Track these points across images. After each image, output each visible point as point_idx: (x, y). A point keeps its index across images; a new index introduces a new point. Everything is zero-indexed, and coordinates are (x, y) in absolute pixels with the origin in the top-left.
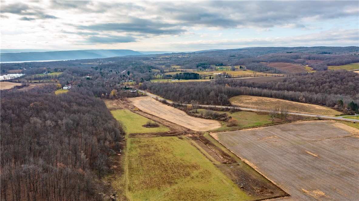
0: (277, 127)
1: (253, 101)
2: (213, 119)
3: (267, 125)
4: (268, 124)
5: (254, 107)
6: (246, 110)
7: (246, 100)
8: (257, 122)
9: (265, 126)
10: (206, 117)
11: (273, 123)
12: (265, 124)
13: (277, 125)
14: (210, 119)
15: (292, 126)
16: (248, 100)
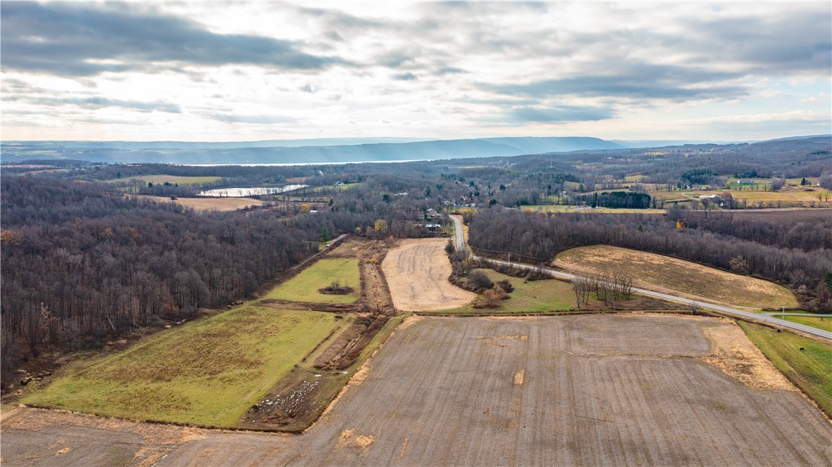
2: (473, 291)
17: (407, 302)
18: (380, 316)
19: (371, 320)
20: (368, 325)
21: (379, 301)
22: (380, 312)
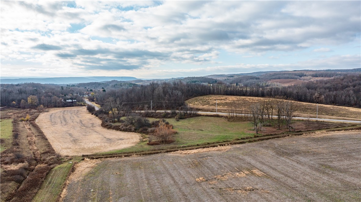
0: (264, 145)
1: (227, 101)
2: (135, 131)
3: (241, 141)
4: (244, 139)
5: (226, 110)
6: (209, 114)
7: (215, 100)
8: (222, 135)
9: (235, 143)
10: (124, 128)
11: (258, 137)
12: (237, 138)
13: (265, 141)
14: (129, 130)
15: (304, 142)
16: (219, 100)
17: (70, 146)
18: (39, 165)
19: (25, 173)
20: (20, 182)
21: (35, 148)
22: (38, 161)
